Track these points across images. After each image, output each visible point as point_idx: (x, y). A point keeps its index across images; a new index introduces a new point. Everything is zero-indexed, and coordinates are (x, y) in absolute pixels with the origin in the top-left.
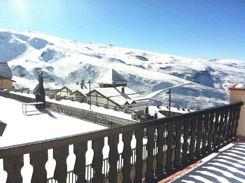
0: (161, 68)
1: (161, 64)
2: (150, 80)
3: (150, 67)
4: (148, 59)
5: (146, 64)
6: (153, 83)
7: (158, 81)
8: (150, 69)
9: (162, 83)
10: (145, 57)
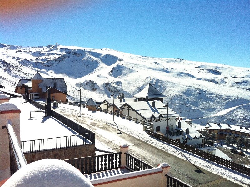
0: (236, 83)
1: (237, 78)
2: (222, 96)
3: (223, 82)
4: (221, 72)
5: (218, 78)
6: (226, 99)
7: (231, 97)
8: (223, 84)
9: (237, 99)
10: (218, 70)
